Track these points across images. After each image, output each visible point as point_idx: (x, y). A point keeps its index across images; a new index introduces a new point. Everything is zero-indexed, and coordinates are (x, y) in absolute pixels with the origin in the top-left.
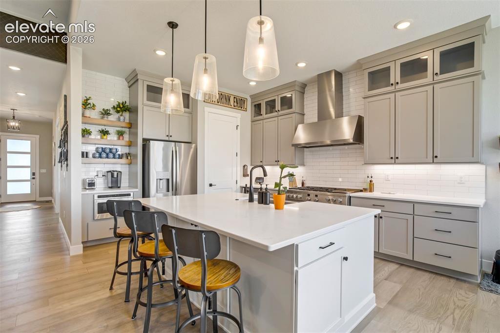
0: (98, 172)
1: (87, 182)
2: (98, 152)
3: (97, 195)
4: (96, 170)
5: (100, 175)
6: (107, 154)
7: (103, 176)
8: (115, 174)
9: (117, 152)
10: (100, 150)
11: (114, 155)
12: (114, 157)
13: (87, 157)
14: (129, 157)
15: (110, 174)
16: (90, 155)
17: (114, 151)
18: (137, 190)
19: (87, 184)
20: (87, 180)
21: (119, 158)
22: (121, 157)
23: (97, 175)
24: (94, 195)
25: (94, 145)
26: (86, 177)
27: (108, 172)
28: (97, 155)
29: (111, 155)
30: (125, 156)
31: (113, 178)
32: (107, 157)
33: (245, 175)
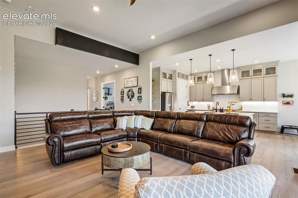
33: (188, 105)
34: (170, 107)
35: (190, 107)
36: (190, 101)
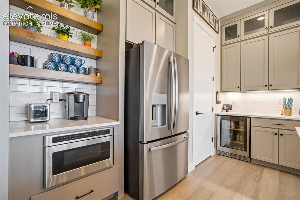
0: (51, 93)
1: (33, 109)
2: (53, 61)
3: (51, 137)
4: (49, 92)
5: (56, 99)
6: (68, 67)
7: (60, 100)
8: (81, 97)
9: (81, 65)
10: (57, 59)
11: (78, 68)
12: (78, 72)
13: (32, 65)
14: (98, 74)
15: (72, 97)
16: (40, 64)
17: (78, 63)
18: (118, 123)
19: (32, 114)
20: (32, 106)
21: (85, 73)
22: (87, 72)
23: (52, 99)
24: (44, 138)
25: (46, 50)
26: (30, 102)
27: (69, 94)
28: (52, 65)
29: (73, 68)
30: (93, 71)
31: (77, 104)
32: (67, 70)
33: (218, 102)
34: (164, 106)
35: (220, 106)
36: (221, 91)
